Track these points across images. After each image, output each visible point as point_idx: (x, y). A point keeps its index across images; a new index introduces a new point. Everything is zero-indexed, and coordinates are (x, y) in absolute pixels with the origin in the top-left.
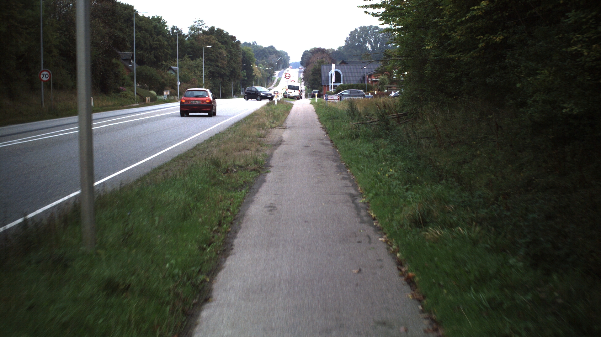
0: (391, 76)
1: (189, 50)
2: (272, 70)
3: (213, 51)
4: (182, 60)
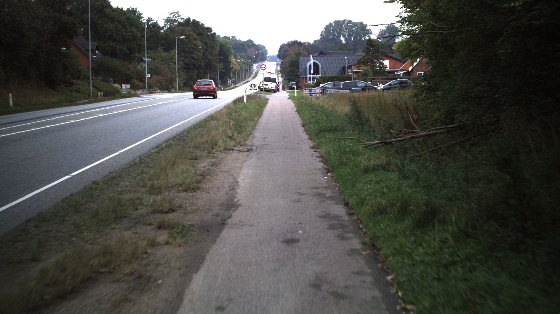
0: (373, 66)
2: (250, 62)
3: (188, 43)
4: (155, 52)
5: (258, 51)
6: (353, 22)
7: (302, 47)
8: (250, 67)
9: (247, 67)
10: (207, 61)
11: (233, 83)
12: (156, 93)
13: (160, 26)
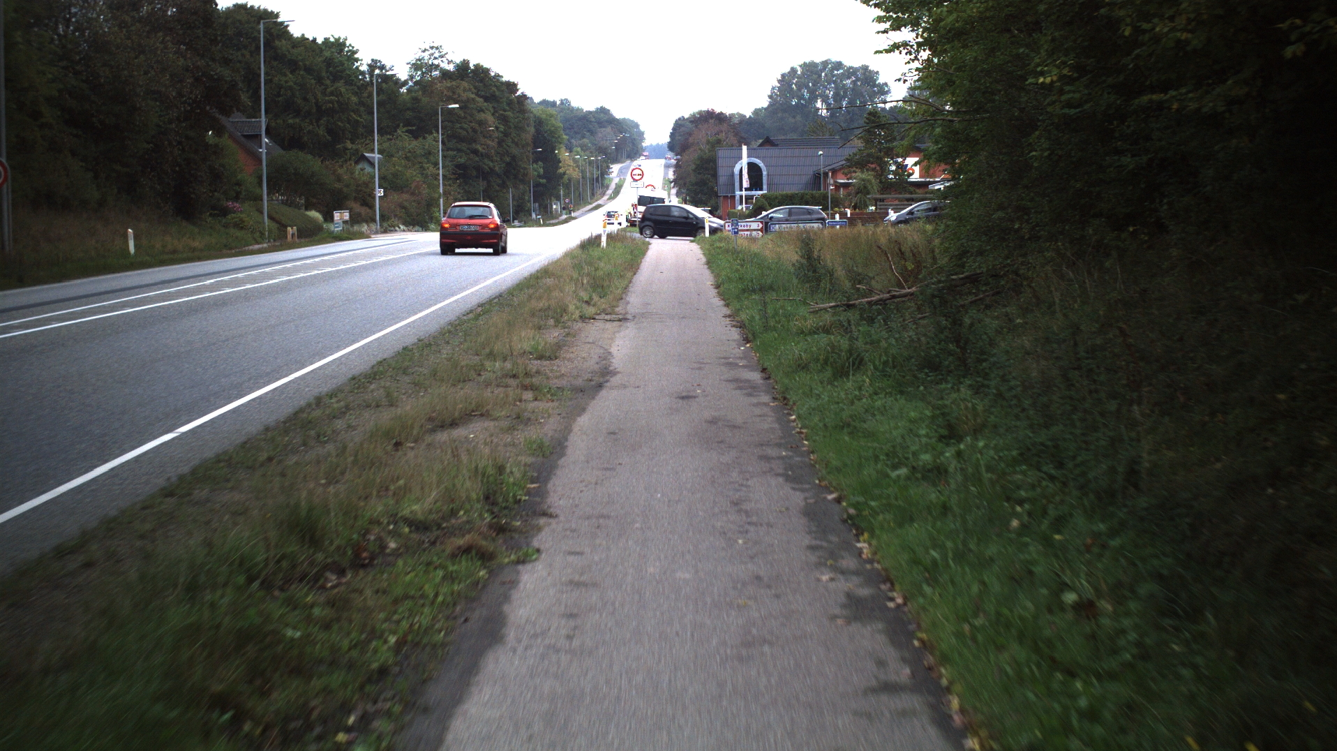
0: (882, 172)
1: (409, 114)
2: (604, 161)
3: (465, 118)
4: (391, 140)
5: (621, 133)
6: (846, 66)
7: (724, 127)
8: (604, 172)
9: (596, 173)
10: (508, 159)
11: (564, 209)
12: (396, 231)
13: (399, 79)
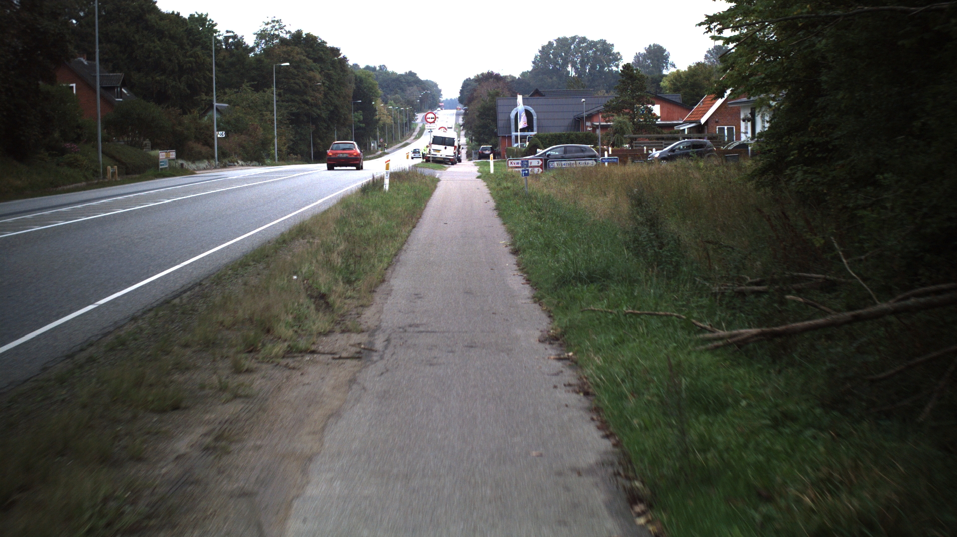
0: (634, 116)
1: (253, 72)
2: (411, 111)
4: (237, 92)
5: (424, 90)
6: (589, 40)
7: (501, 84)
8: (411, 118)
9: (405, 120)
10: (332, 108)
11: (379, 146)
12: (235, 166)
13: (248, 46)
